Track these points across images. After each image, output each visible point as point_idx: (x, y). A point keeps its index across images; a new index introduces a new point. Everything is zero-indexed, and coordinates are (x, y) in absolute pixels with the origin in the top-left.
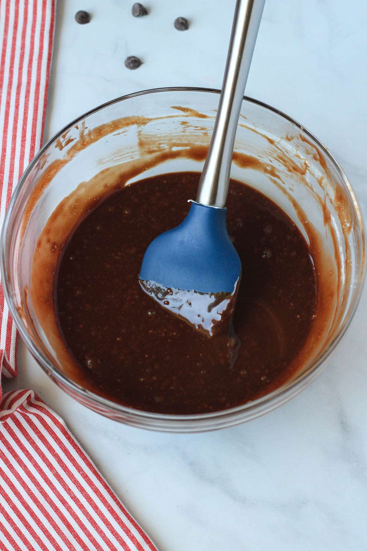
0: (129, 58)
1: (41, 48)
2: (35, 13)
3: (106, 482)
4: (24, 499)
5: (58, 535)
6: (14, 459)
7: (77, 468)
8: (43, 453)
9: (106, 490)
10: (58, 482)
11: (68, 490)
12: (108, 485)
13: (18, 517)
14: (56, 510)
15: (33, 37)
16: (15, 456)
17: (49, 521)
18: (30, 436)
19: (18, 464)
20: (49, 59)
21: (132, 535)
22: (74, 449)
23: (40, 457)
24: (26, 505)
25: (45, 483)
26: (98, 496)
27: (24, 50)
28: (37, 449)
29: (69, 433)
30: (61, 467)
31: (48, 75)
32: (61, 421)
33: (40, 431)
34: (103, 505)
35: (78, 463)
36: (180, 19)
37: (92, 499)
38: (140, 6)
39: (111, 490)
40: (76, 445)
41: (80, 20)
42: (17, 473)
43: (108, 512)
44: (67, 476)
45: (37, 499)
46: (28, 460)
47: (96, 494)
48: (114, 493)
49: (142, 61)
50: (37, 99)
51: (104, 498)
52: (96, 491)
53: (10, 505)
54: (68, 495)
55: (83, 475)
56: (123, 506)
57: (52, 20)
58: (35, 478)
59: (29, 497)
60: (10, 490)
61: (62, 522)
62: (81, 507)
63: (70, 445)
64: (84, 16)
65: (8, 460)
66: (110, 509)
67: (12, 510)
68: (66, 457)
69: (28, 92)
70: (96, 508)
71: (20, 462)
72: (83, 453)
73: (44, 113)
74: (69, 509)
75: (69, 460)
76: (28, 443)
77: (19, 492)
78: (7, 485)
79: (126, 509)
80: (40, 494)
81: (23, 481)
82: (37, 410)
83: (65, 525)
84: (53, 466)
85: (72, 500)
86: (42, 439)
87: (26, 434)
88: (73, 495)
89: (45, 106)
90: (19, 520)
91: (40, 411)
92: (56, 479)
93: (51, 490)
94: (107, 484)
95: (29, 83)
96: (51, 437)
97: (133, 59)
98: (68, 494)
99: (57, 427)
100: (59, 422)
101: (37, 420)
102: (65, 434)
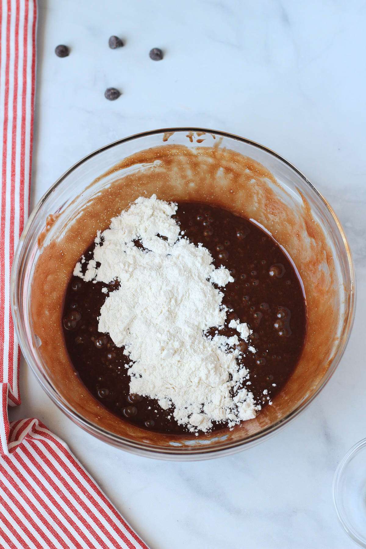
0: (109, 90)
1: (25, 83)
2: (17, 49)
3: (110, 502)
4: (34, 521)
6: (22, 483)
7: (82, 490)
8: (49, 476)
9: (111, 510)
10: (65, 504)
11: (75, 512)
12: (112, 505)
13: (30, 538)
14: (65, 530)
15: (16, 73)
16: (24, 480)
18: (36, 460)
19: (26, 489)
20: (33, 94)
22: (78, 472)
23: (46, 481)
24: (36, 526)
25: (53, 505)
26: (103, 516)
27: (8, 86)
28: (43, 473)
29: (73, 456)
30: (67, 489)
31: (32, 110)
32: (64, 445)
33: (45, 456)
34: (109, 525)
35: (83, 485)
36: (155, 51)
37: (98, 519)
38: (116, 38)
39: (116, 509)
40: (80, 468)
41: (60, 54)
42: (26, 497)
43: (114, 531)
44: (73, 498)
45: (46, 520)
46: (36, 484)
47: (102, 515)
48: (118, 512)
49: (121, 91)
50: (23, 133)
51: (109, 517)
52: (102, 511)
53: (22, 527)
55: (89, 496)
56: (128, 524)
57: (34, 55)
58: (43, 501)
60: (21, 513)
61: (71, 542)
62: (88, 527)
63: (74, 468)
64: (64, 50)
65: (17, 484)
66: (115, 528)
67: (24, 532)
68: (71, 480)
69: (15, 127)
70: (102, 527)
71: (28, 486)
72: (87, 475)
73: (31, 147)
74: (77, 529)
75: (74, 483)
76: (35, 468)
77: (29, 515)
78: (17, 508)
79: (130, 527)
80: (49, 516)
81: (32, 504)
82: (42, 436)
83: (74, 544)
84: (60, 489)
85: (79, 520)
86: (48, 463)
87: (32, 459)
88: (79, 516)
89: (32, 140)
90: (31, 541)
91: (45, 437)
92: (63, 501)
93: (59, 512)
94: (111, 503)
95: (15, 118)
96: (56, 462)
97: (112, 91)
98: (75, 515)
99: (61, 452)
100: (63, 446)
101: (42, 445)
102: (69, 457)
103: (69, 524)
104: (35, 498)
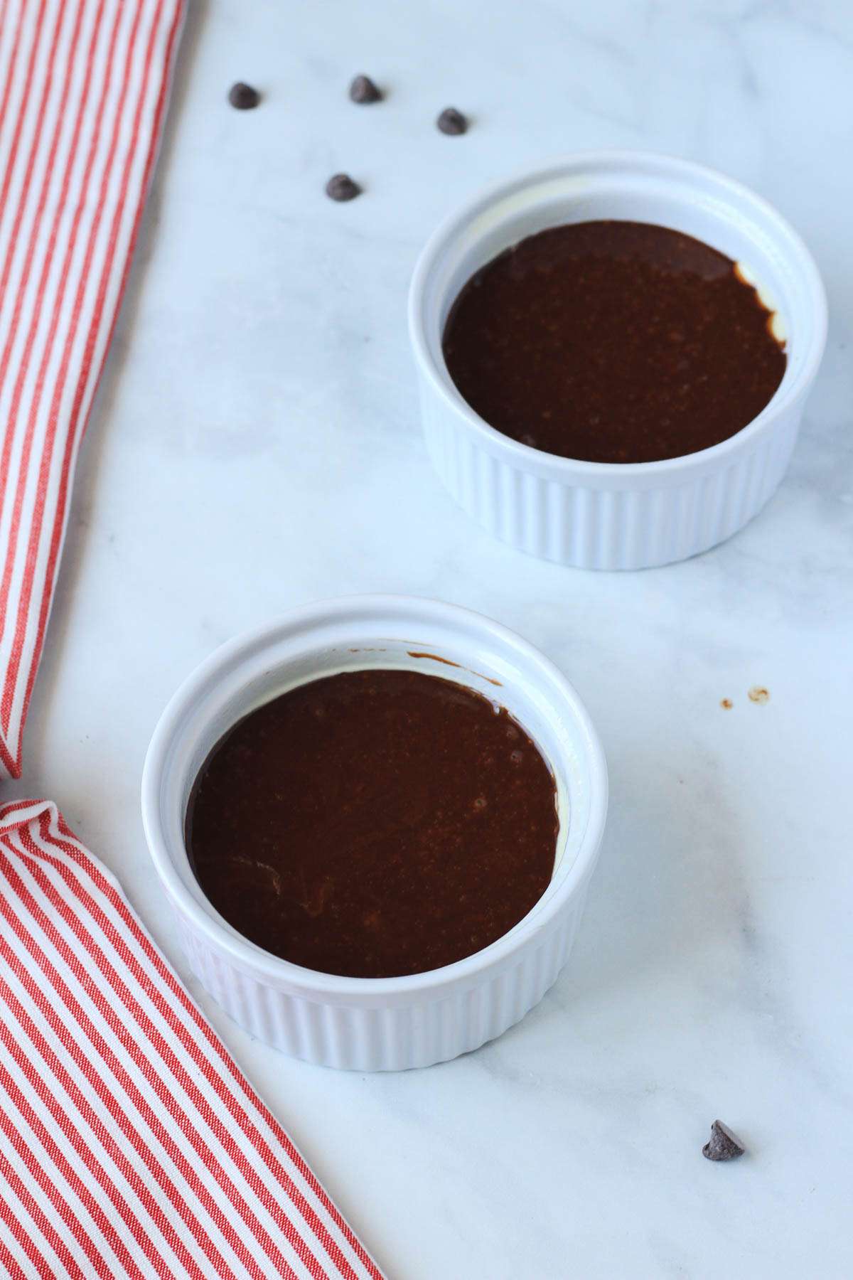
0: (337, 178)
5: (83, 1120)
7: (138, 978)
8: (65, 943)
10: (94, 1005)
11: (115, 1024)
14: (85, 1066)
17: (67, 1088)
21: (251, 1126)
22: (136, 940)
23: (58, 952)
25: (65, 1006)
28: (53, 935)
32: (112, 880)
33: (63, 901)
35: (141, 969)
36: (449, 112)
38: (368, 82)
41: (237, 101)
44: (114, 993)
46: (31, 956)
49: (362, 185)
54: (113, 1034)
59: (25, 1036)
62: (141, 1060)
63: (128, 930)
64: (247, 94)
70: (173, 1064)
74: (114, 1064)
75: (121, 960)
76: (35, 922)
80: (51, 1030)
82: (61, 852)
84: (86, 972)
85: (121, 1045)
86: (67, 915)
87: (32, 904)
88: (124, 1034)
92: (89, 999)
93: (77, 1023)
96: (87, 912)
97: (343, 180)
98: (114, 1031)
101: (60, 877)
102: (119, 906)
103: (97, 1052)
104: (23, 988)
